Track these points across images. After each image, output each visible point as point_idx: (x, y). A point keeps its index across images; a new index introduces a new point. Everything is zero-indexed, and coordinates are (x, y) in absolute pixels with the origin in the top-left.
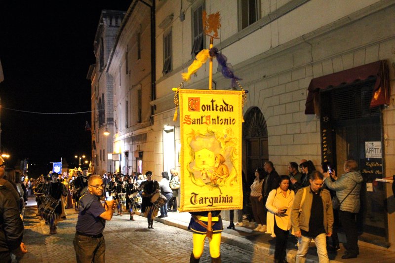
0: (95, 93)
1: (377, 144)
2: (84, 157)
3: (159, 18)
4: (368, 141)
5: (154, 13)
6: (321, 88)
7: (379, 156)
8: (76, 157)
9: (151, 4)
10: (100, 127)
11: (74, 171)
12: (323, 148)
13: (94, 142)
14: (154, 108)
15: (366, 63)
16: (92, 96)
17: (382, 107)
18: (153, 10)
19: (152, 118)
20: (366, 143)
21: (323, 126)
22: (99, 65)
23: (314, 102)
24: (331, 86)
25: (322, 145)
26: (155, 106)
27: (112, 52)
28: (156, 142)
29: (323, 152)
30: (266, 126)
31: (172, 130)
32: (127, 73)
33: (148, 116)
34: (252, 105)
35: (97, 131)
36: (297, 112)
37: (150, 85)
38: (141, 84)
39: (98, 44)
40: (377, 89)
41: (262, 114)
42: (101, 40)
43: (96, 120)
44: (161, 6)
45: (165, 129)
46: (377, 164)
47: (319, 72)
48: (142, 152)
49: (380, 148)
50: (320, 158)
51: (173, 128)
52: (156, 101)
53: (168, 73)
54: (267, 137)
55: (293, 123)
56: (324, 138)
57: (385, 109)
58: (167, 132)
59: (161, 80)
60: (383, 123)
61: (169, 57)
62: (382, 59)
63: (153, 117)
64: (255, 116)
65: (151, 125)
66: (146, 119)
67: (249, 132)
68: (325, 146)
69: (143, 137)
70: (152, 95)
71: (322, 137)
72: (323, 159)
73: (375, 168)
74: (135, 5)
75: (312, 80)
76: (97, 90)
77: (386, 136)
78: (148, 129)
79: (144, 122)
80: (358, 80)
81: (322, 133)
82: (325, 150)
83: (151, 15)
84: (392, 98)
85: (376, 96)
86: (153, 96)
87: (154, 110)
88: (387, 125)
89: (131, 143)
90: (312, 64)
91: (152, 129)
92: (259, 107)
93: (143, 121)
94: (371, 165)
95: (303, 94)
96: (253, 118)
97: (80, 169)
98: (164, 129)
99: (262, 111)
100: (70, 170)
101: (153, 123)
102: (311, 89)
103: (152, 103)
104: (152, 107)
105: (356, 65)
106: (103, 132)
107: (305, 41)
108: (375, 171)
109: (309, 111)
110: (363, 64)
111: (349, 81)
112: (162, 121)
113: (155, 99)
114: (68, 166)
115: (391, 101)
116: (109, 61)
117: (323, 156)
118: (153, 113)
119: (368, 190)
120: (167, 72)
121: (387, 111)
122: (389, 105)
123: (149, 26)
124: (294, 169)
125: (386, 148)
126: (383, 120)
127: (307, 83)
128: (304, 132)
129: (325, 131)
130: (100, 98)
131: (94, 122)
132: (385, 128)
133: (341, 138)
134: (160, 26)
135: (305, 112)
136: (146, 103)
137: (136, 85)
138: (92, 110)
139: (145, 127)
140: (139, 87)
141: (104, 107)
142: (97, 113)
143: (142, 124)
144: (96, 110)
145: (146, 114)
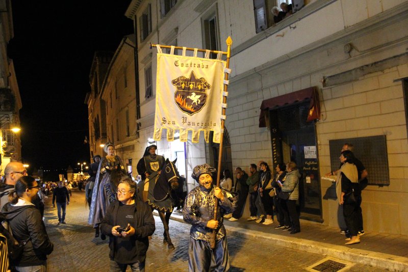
0: (91, 114)
1: (313, 148)
2: (85, 163)
3: (141, 57)
4: (306, 145)
5: (137, 52)
6: (270, 107)
7: (315, 156)
8: (79, 164)
9: (135, 46)
10: (96, 140)
12: (273, 152)
13: (92, 152)
14: (139, 125)
15: (302, 89)
16: (89, 117)
17: (315, 121)
18: (136, 50)
19: (138, 133)
20: (305, 147)
21: (273, 136)
22: (94, 93)
23: (265, 118)
24: (277, 106)
25: (273, 150)
26: (140, 123)
27: (104, 82)
29: (273, 155)
30: (229, 137)
31: (155, 142)
32: (117, 98)
35: (94, 144)
36: (253, 126)
37: (135, 107)
38: (128, 107)
39: (92, 77)
40: (312, 108)
42: (95, 73)
43: (93, 135)
44: (142, 47)
45: (149, 141)
46: (313, 163)
47: (268, 95)
48: (131, 159)
49: (315, 150)
50: (272, 160)
52: (141, 119)
53: (150, 98)
54: (230, 145)
55: (249, 134)
56: (274, 145)
57: (318, 122)
59: (144, 103)
60: (316, 132)
61: (150, 86)
62: (313, 86)
63: (138, 132)
65: (137, 138)
66: (133, 134)
68: (275, 151)
69: (131, 147)
70: (137, 114)
71: (272, 144)
72: (274, 161)
73: (311, 166)
74: (122, 46)
75: (263, 102)
76: (93, 111)
77: (319, 142)
78: (135, 141)
79: (132, 136)
80: (297, 101)
81: (272, 141)
82: (275, 153)
83: (135, 54)
84: (321, 114)
85: (311, 113)
86: (138, 116)
87: (140, 127)
88: (320, 134)
89: (122, 152)
90: (262, 90)
91: (138, 142)
93: (130, 135)
94: (309, 164)
95: (256, 112)
97: (82, 173)
98: (148, 141)
99: (225, 126)
100: (75, 174)
101: (139, 136)
102: (262, 108)
103: (138, 121)
104: (138, 124)
105: (294, 91)
106: (99, 145)
107: (257, 73)
108: (312, 168)
109: (262, 124)
110: (300, 89)
111: (290, 102)
112: (146, 135)
113: (140, 118)
114: (72, 171)
115: (321, 116)
116: (102, 90)
117: (273, 158)
118: (138, 129)
119: (307, 182)
120: (148, 97)
121: (320, 123)
122: (320, 119)
123: (133, 63)
124: (254, 169)
125: (319, 151)
126: (316, 130)
127: (259, 104)
128: (259, 140)
129: (274, 139)
130: (95, 118)
131: (92, 137)
132: (319, 137)
133: (286, 144)
134: (142, 62)
135: (258, 126)
136: (133, 121)
137: (125, 107)
138: (90, 128)
139: (133, 140)
140: (126, 108)
141: (99, 124)
142: (94, 130)
143: (130, 137)
144: (93, 127)
145: (133, 130)
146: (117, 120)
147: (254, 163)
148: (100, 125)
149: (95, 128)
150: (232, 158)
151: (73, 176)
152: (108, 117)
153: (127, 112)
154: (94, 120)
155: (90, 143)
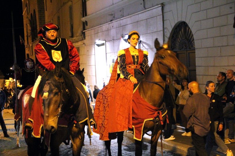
8: (11, 68)
10: (32, 41)
11: (10, 82)
13: (28, 55)
14: (85, 24)
16: (24, 13)
19: (84, 34)
26: (86, 22)
28: (88, 55)
30: (194, 39)
31: (103, 44)
33: (80, 31)
34: (180, 20)
35: (31, 45)
36: (225, 25)
38: (72, 2)
41: (189, 28)
43: (29, 35)
45: (97, 43)
51: (104, 42)
52: (86, 17)
54: (195, 50)
55: (220, 36)
58: (98, 45)
63: (84, 32)
64: (183, 30)
65: (83, 40)
66: (78, 34)
67: (177, 45)
76: (28, 6)
78: (80, 43)
79: (77, 37)
86: (84, 13)
87: (86, 27)
91: (84, 44)
92: (186, 22)
93: (75, 36)
96: (180, 32)
98: (95, 43)
99: (190, 25)
100: (6, 80)
101: (85, 37)
103: (84, 19)
104: (83, 23)
112: (93, 36)
113: (86, 15)
114: (4, 77)
118: (84, 29)
128: (231, 44)
130: (31, 14)
131: (27, 36)
135: (233, 25)
136: (78, 19)
137: (68, 2)
138: (25, 26)
139: (77, 42)
140: (70, 3)
141: (36, 22)
142: (29, 28)
143: (74, 38)
144: (29, 25)
145: (78, 30)
146: (59, 18)
147: (224, 71)
148: (38, 24)
149: (31, 26)
150: (197, 65)
151: (4, 82)
152: (47, 13)
153: (71, 8)
154: (29, 16)
155: (26, 44)
